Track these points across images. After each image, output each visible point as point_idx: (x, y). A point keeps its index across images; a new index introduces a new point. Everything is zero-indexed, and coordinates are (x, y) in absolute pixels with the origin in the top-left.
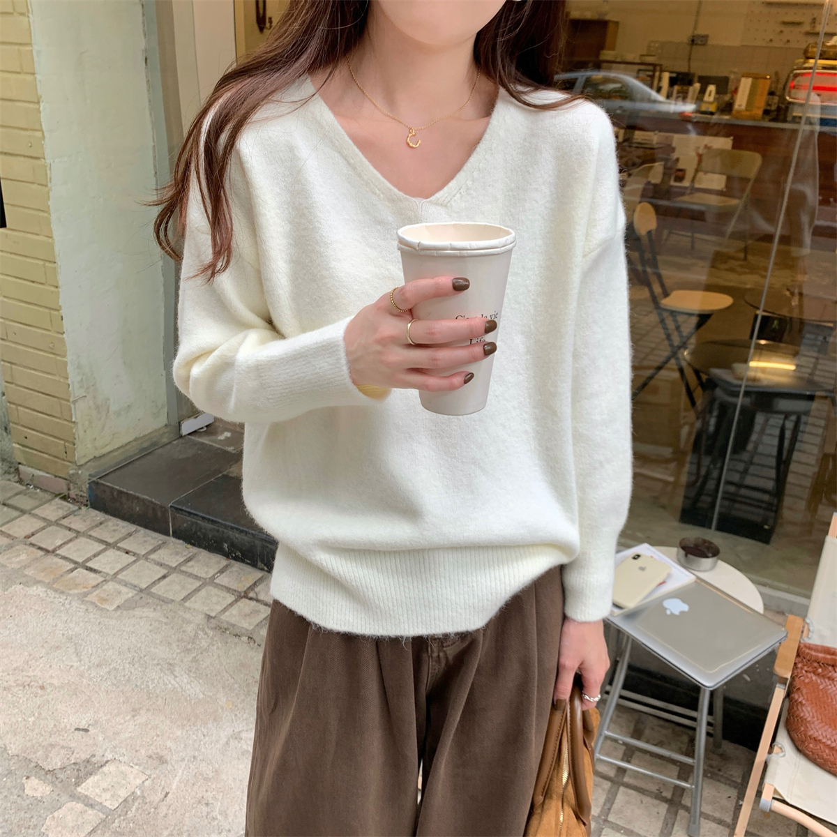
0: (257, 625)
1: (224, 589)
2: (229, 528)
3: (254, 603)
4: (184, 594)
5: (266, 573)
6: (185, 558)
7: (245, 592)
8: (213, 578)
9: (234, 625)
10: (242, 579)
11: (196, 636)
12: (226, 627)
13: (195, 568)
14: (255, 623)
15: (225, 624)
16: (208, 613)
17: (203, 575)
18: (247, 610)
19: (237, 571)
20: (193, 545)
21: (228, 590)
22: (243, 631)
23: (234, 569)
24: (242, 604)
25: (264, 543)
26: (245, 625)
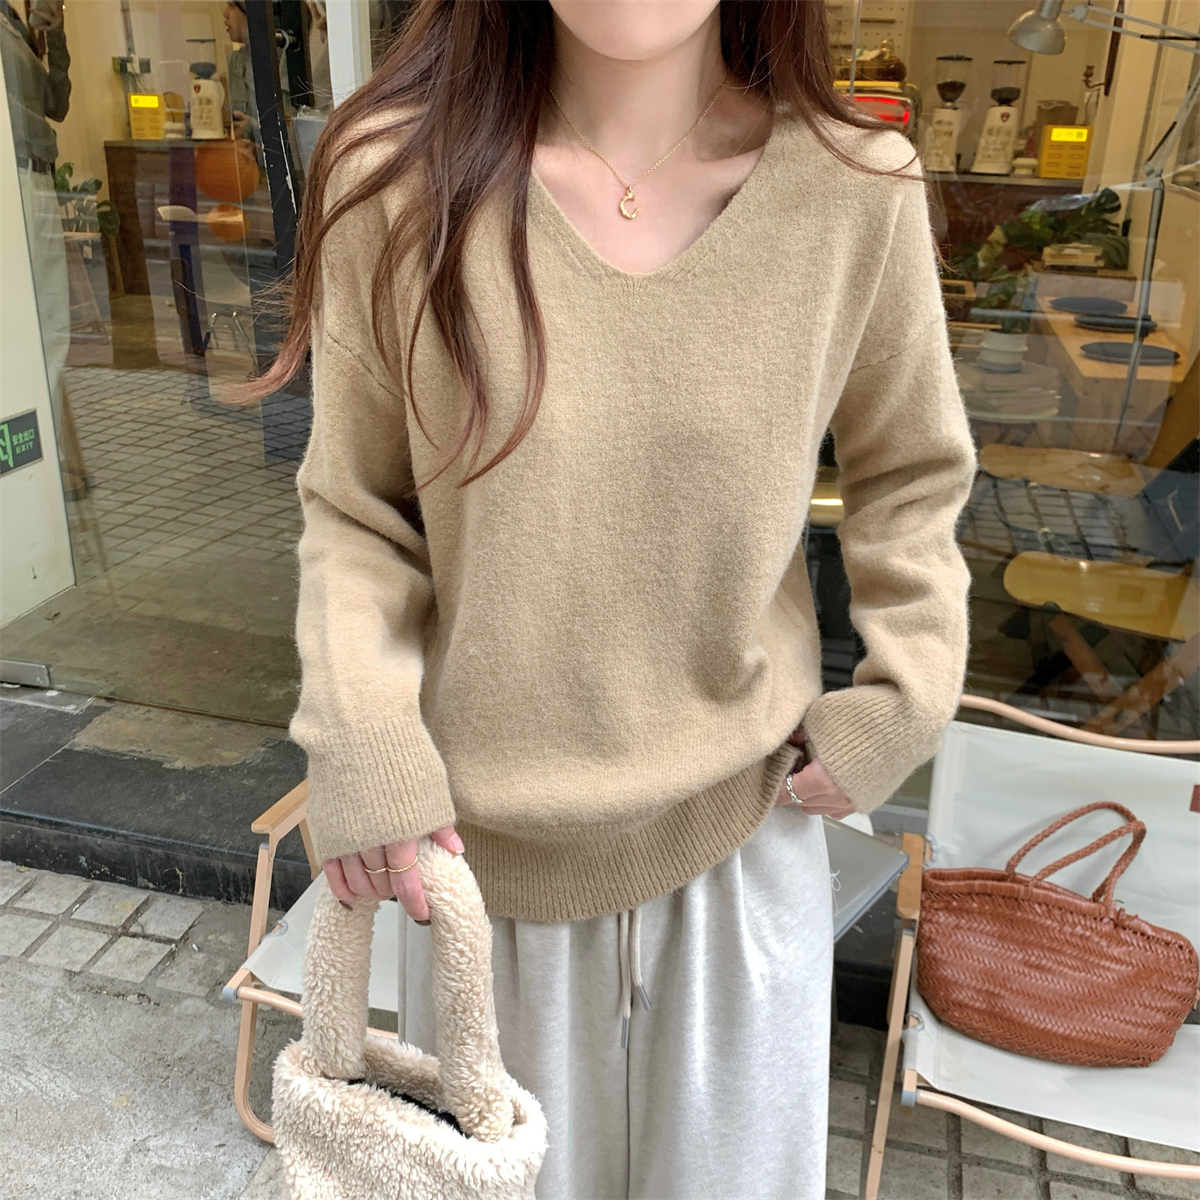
0: (150, 974)
1: (88, 926)
2: (85, 831)
3: (139, 941)
4: (26, 944)
5: (153, 892)
6: (19, 888)
7: (124, 926)
8: (69, 911)
9: (113, 980)
10: (117, 907)
11: (54, 1005)
12: (100, 984)
13: (36, 901)
14: (147, 972)
15: (98, 980)
16: (69, 968)
17: (53, 911)
18: (130, 953)
19: (106, 896)
20: (30, 866)
21: (96, 927)
22: (129, 987)
23: (102, 893)
24: (120, 947)
25: (144, 847)
26: (131, 977)
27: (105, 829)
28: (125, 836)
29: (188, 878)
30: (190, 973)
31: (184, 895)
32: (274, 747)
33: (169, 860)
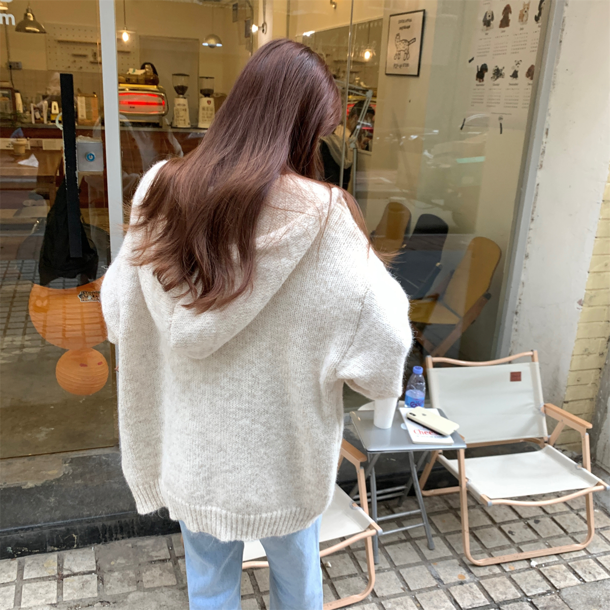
1: (38, 580)
2: (12, 532)
3: (76, 578)
5: (58, 552)
7: (58, 574)
8: (19, 577)
9: (81, 600)
10: (45, 565)
12: (75, 604)
14: (95, 589)
15: (72, 603)
16: (50, 603)
18: (77, 585)
19: (33, 563)
21: (42, 579)
22: (92, 600)
23: (29, 562)
24: (68, 584)
25: (53, 529)
26: (90, 595)
27: (26, 527)
28: (39, 527)
29: (81, 538)
30: (119, 583)
31: (77, 548)
32: (71, 462)
33: (68, 531)
